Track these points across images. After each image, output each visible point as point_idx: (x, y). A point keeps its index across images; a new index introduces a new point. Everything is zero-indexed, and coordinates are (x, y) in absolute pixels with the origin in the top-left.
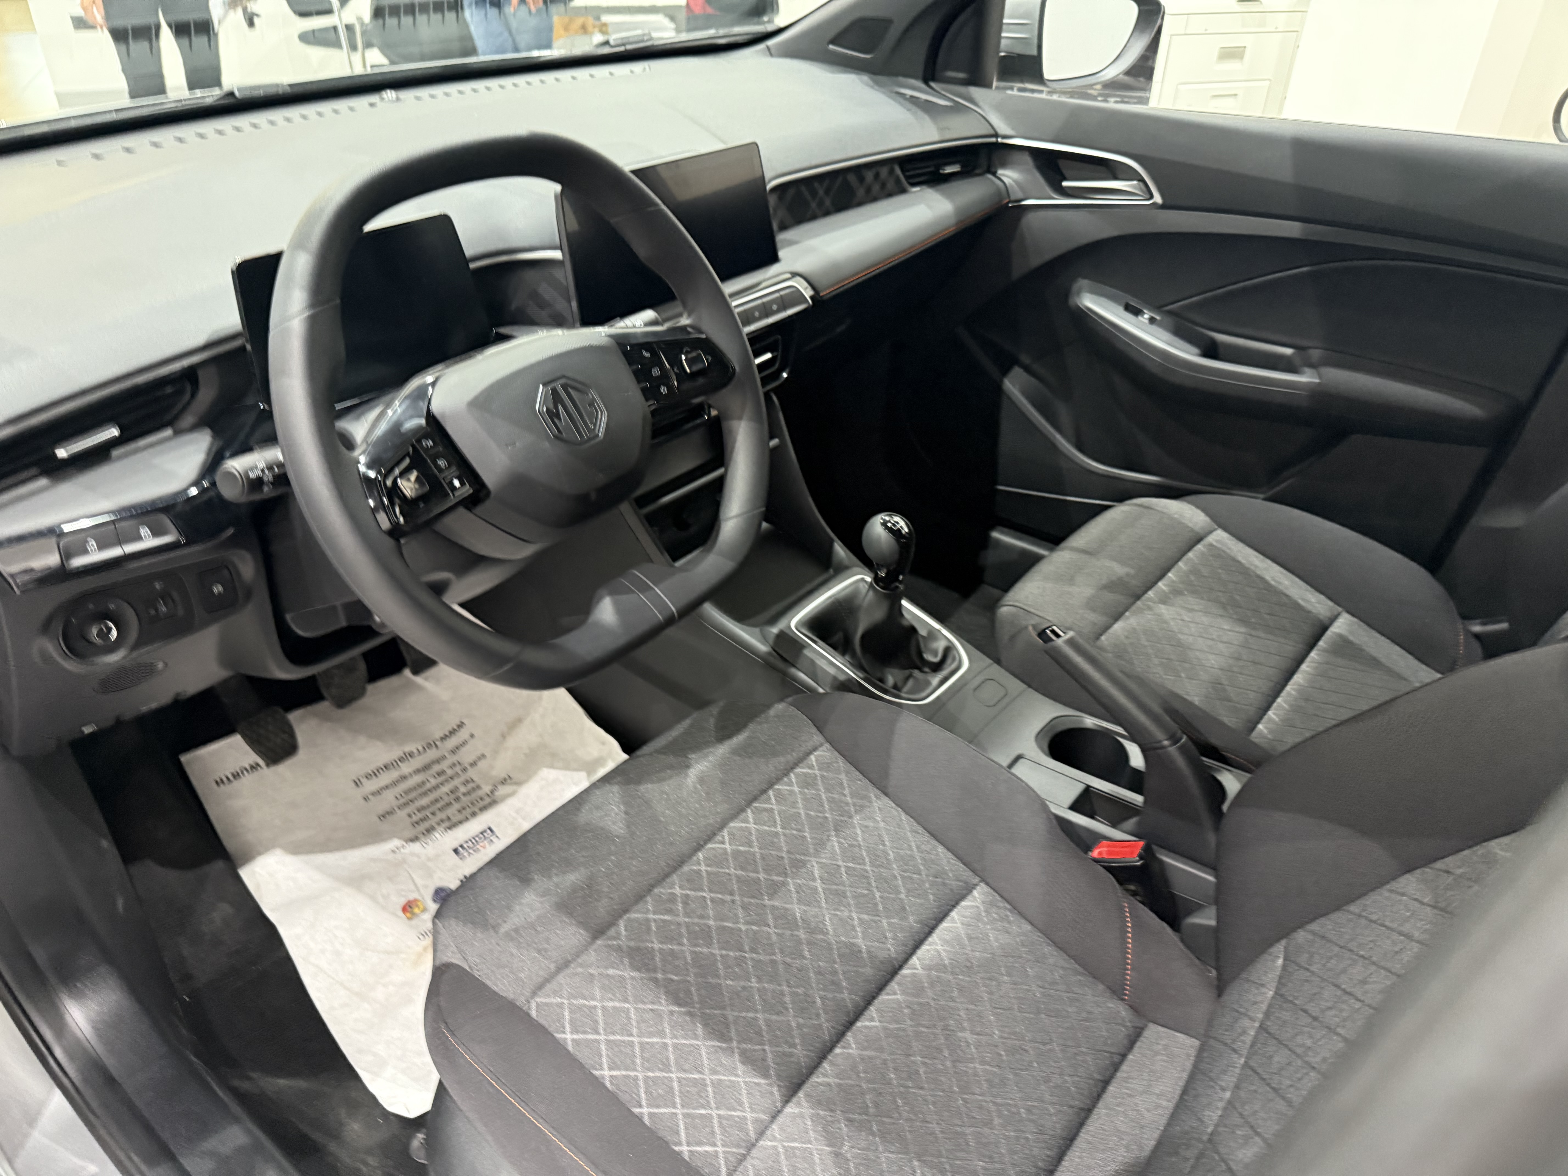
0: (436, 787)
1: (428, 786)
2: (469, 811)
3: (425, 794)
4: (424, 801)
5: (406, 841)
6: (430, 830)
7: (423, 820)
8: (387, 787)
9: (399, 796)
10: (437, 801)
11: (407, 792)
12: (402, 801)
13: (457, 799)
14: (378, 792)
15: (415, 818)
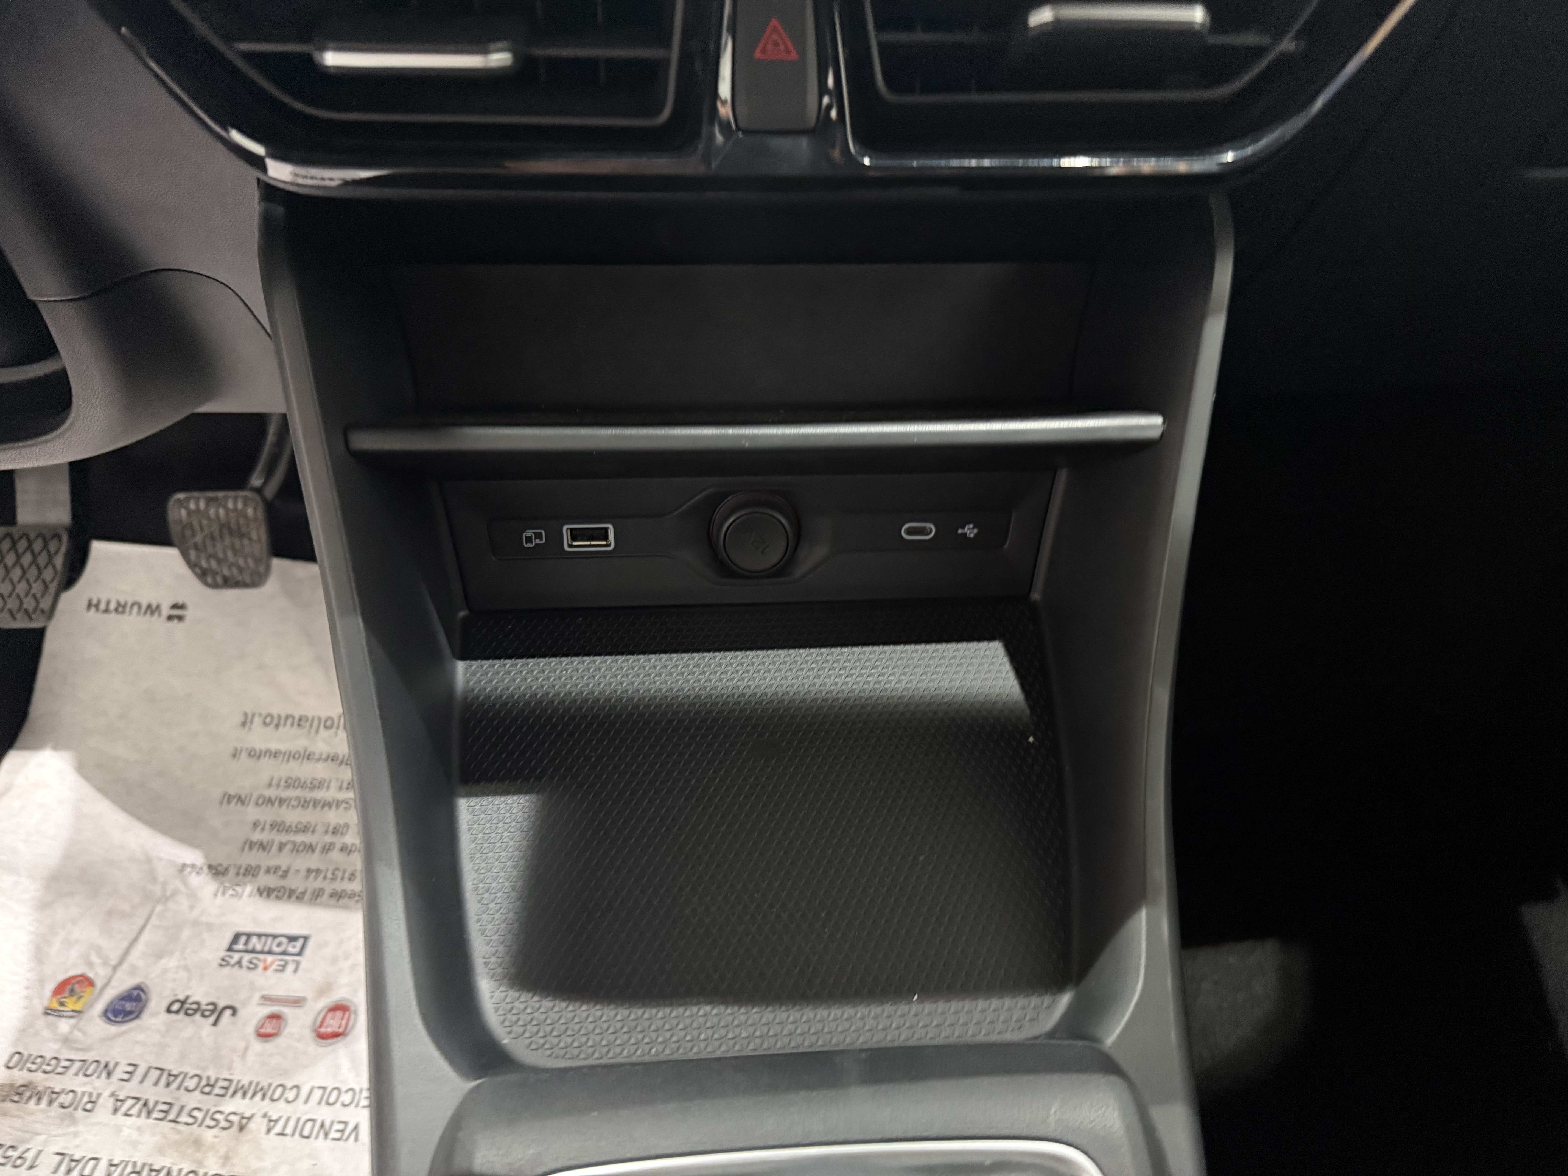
0: (327, 805)
1: (319, 794)
2: (318, 884)
3: (304, 804)
4: (292, 816)
5: (210, 867)
6: (250, 872)
7: (263, 846)
8: (275, 754)
9: (274, 782)
10: (304, 829)
11: (292, 783)
12: (271, 793)
13: (327, 848)
14: (255, 755)
15: (257, 836)
